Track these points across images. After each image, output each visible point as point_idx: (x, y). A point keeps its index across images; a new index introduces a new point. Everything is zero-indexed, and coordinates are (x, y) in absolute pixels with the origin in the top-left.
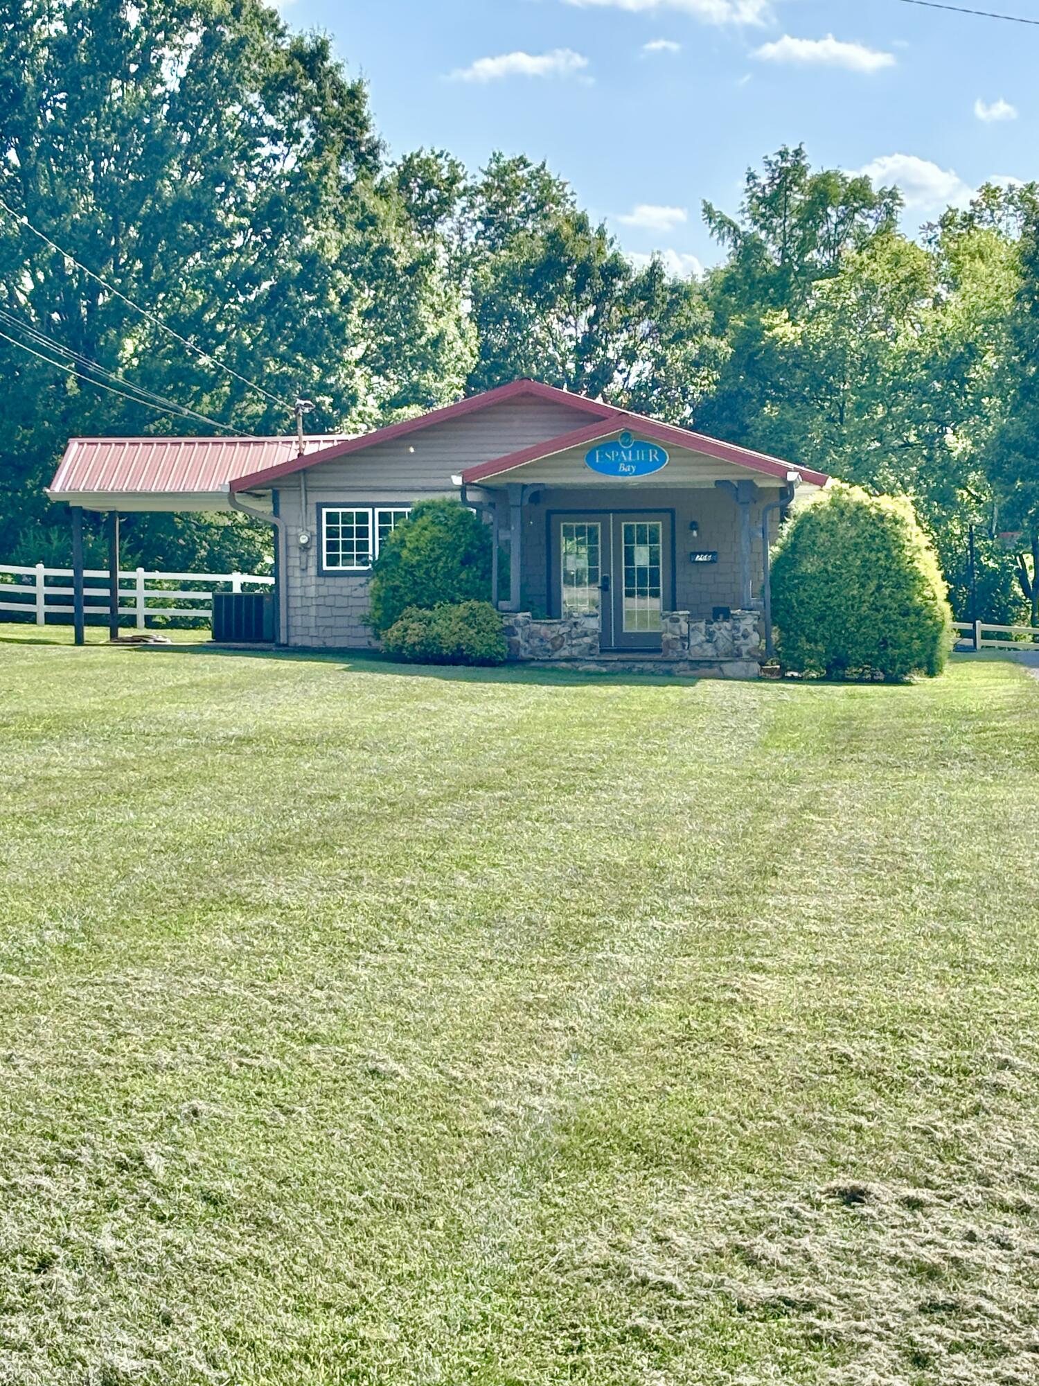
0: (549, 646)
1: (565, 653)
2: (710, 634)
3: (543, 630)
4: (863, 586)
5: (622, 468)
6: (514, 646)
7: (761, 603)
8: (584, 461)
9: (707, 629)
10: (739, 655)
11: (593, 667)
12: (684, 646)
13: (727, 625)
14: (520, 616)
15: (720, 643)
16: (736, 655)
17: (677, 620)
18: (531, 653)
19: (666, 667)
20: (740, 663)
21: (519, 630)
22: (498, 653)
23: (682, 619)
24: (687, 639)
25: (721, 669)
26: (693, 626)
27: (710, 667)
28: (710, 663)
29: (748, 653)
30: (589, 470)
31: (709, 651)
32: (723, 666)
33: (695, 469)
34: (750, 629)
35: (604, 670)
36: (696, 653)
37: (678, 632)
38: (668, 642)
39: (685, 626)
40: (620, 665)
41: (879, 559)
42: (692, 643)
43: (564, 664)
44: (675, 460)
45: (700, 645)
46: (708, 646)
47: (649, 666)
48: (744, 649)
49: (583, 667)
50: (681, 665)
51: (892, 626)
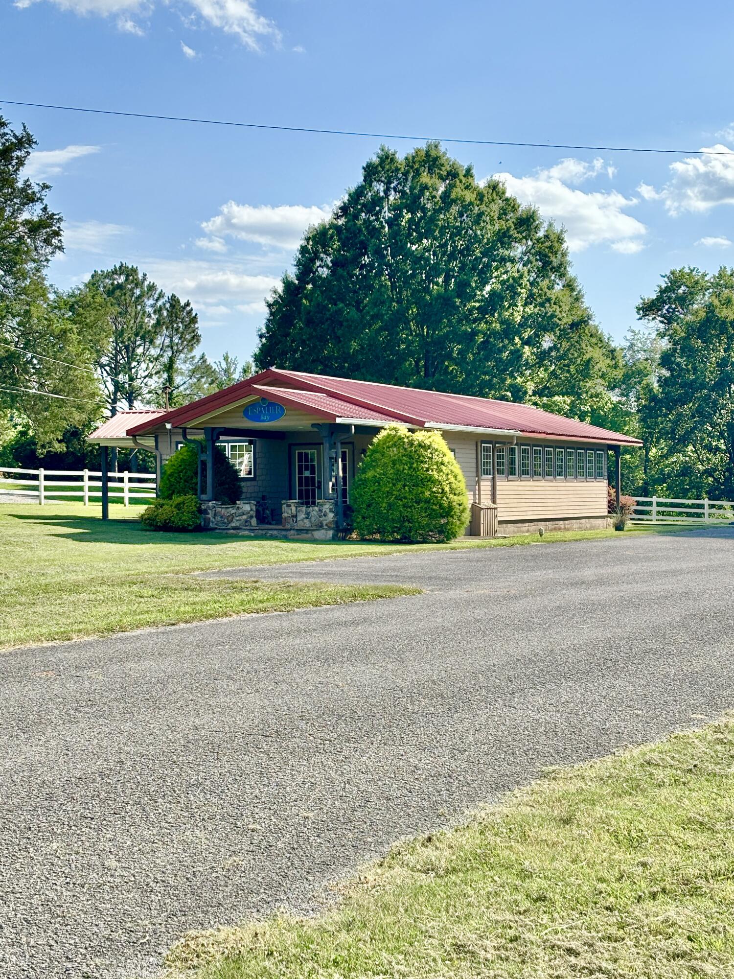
0: (226, 521)
1: (233, 525)
2: (308, 514)
3: (223, 511)
4: (394, 485)
5: (263, 418)
6: (207, 521)
7: (335, 496)
8: (242, 414)
9: (306, 511)
10: (322, 526)
11: (246, 533)
12: (293, 520)
13: (316, 508)
14: (211, 504)
15: (313, 519)
16: (320, 526)
17: (290, 506)
18: (216, 524)
19: (284, 533)
20: (323, 531)
21: (210, 511)
22: (189, 525)
23: (292, 505)
24: (296, 516)
25: (313, 535)
26: (298, 509)
27: (307, 533)
28: (307, 531)
29: (326, 525)
30: (245, 419)
31: (307, 523)
32: (313, 532)
33: (301, 417)
34: (328, 511)
35: (252, 535)
36: (300, 525)
37: (290, 512)
38: (285, 518)
39: (294, 509)
40: (260, 532)
41: (404, 469)
42: (298, 519)
43: (232, 531)
44: (289, 412)
45: (302, 520)
46: (306, 521)
47: (275, 532)
48: (324, 523)
49: (242, 533)
50: (292, 532)
51: (409, 510)
